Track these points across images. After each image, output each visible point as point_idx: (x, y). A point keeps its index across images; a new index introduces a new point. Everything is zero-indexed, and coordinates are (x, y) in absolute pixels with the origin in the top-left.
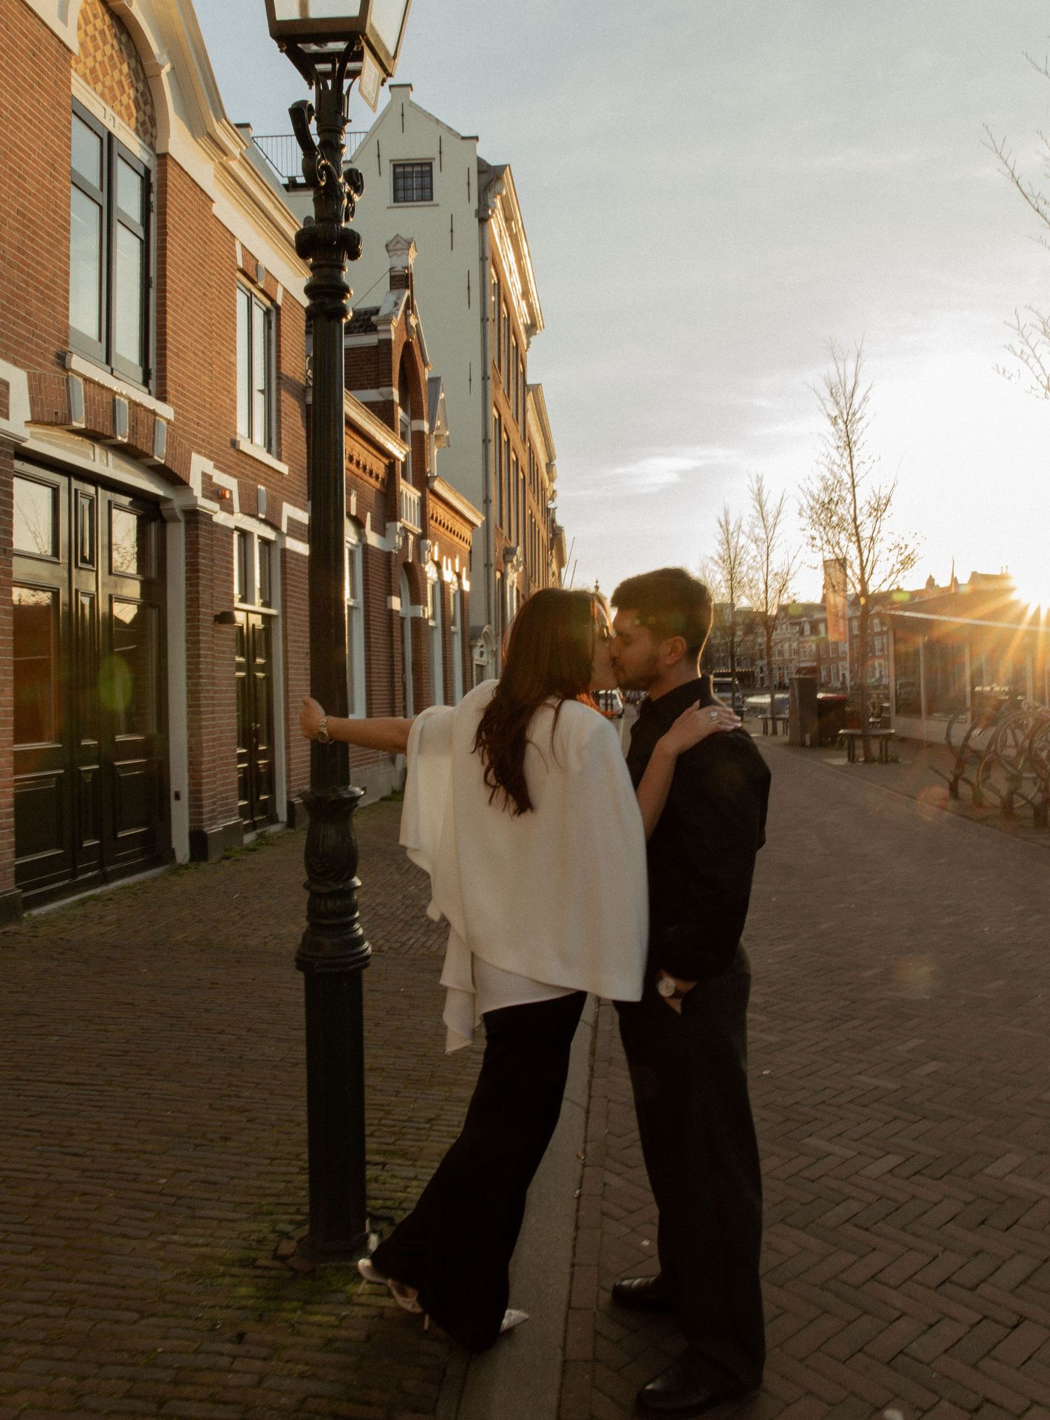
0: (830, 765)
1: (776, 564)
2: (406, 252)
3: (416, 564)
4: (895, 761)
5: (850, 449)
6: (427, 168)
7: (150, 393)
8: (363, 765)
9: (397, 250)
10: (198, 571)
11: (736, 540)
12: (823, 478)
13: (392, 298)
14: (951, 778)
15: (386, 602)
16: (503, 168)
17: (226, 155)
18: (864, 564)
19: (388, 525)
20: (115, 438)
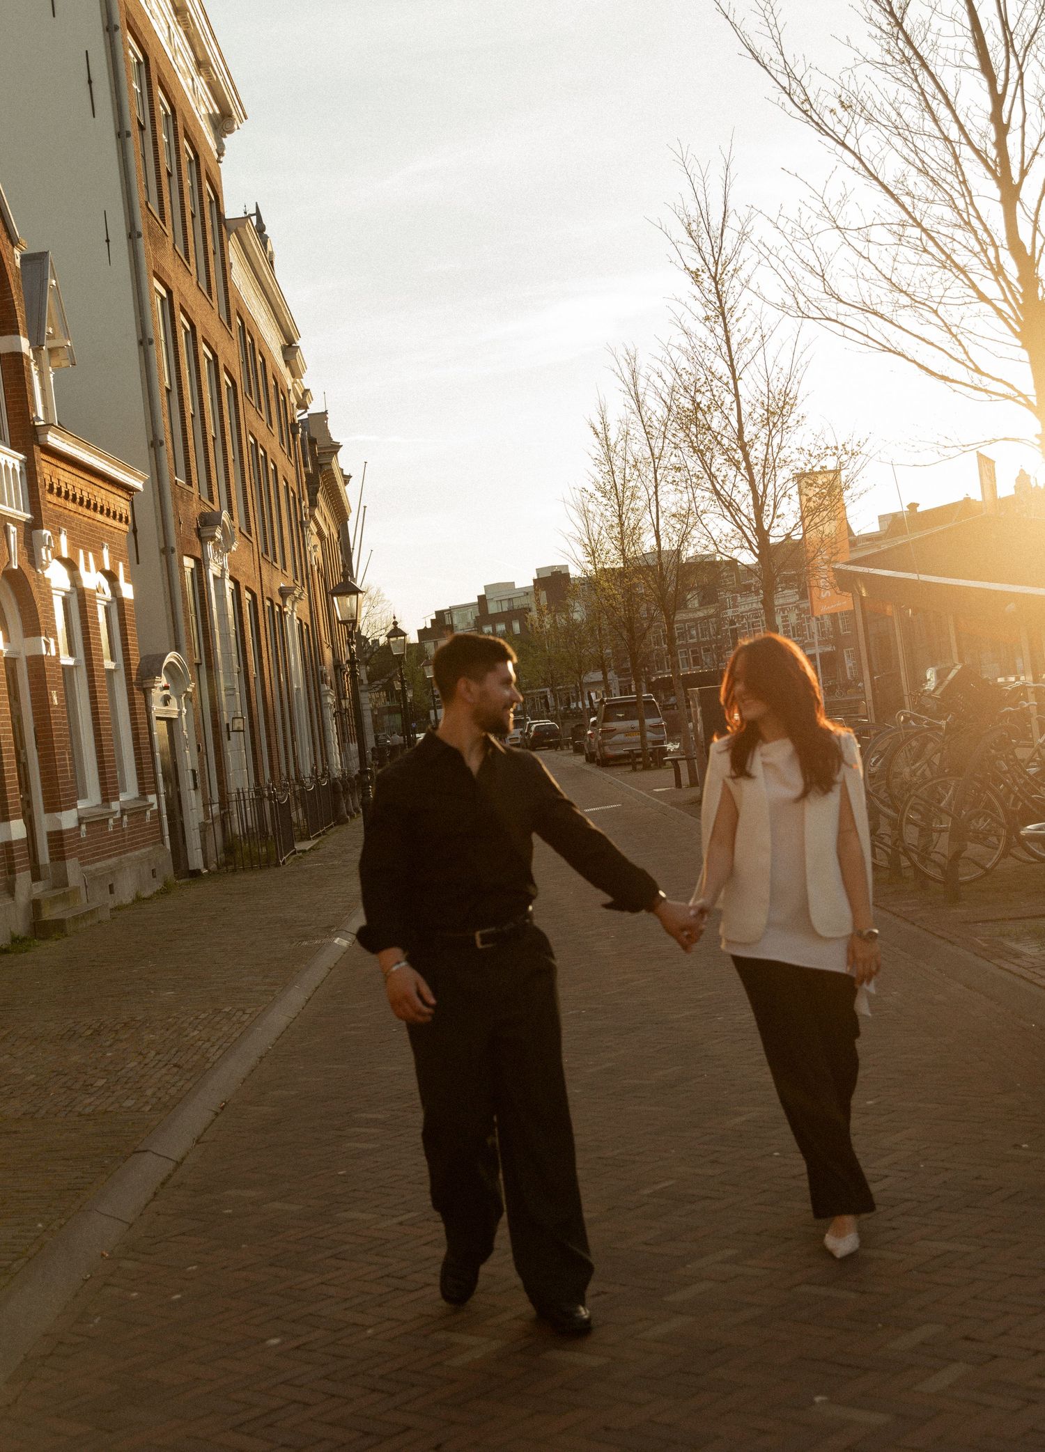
3: (27, 572)
5: (726, 320)
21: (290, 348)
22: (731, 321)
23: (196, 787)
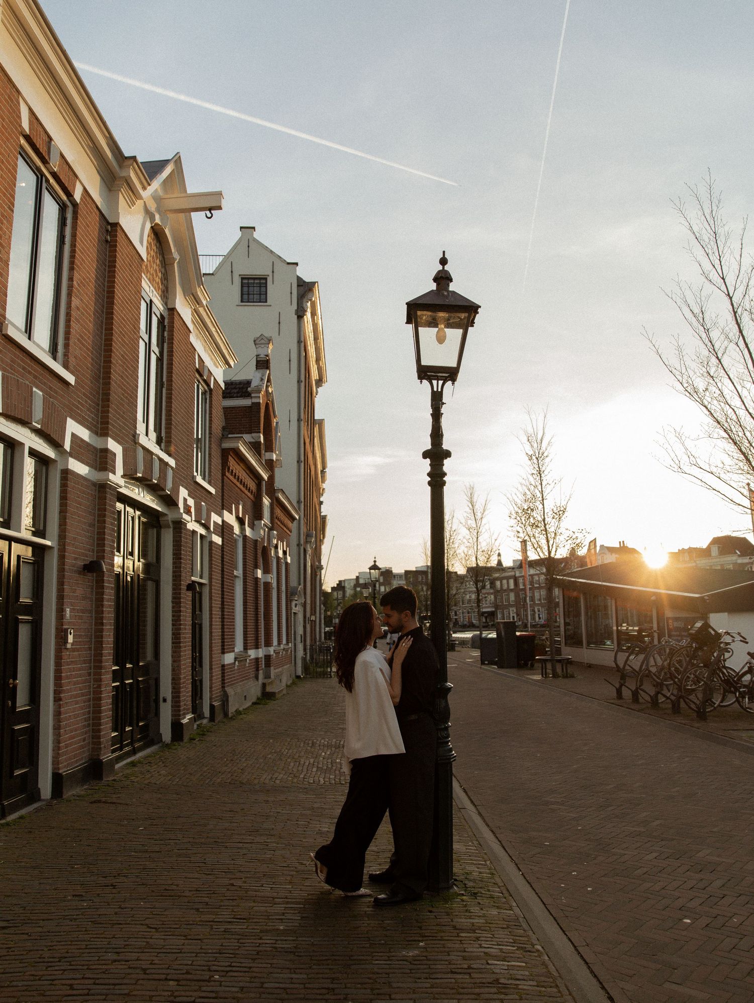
0: (532, 680)
1: (483, 545)
2: (267, 345)
3: (268, 548)
4: (572, 676)
5: (540, 475)
6: (264, 281)
7: (162, 450)
8: (243, 680)
9: (261, 344)
10: (181, 559)
11: (450, 525)
12: (525, 494)
13: (258, 375)
14: (617, 686)
15: (254, 573)
16: (314, 283)
17: (198, 304)
18: (551, 548)
19: (256, 522)
20: (151, 480)
21: (323, 472)
22: (542, 475)
23: (301, 642)
